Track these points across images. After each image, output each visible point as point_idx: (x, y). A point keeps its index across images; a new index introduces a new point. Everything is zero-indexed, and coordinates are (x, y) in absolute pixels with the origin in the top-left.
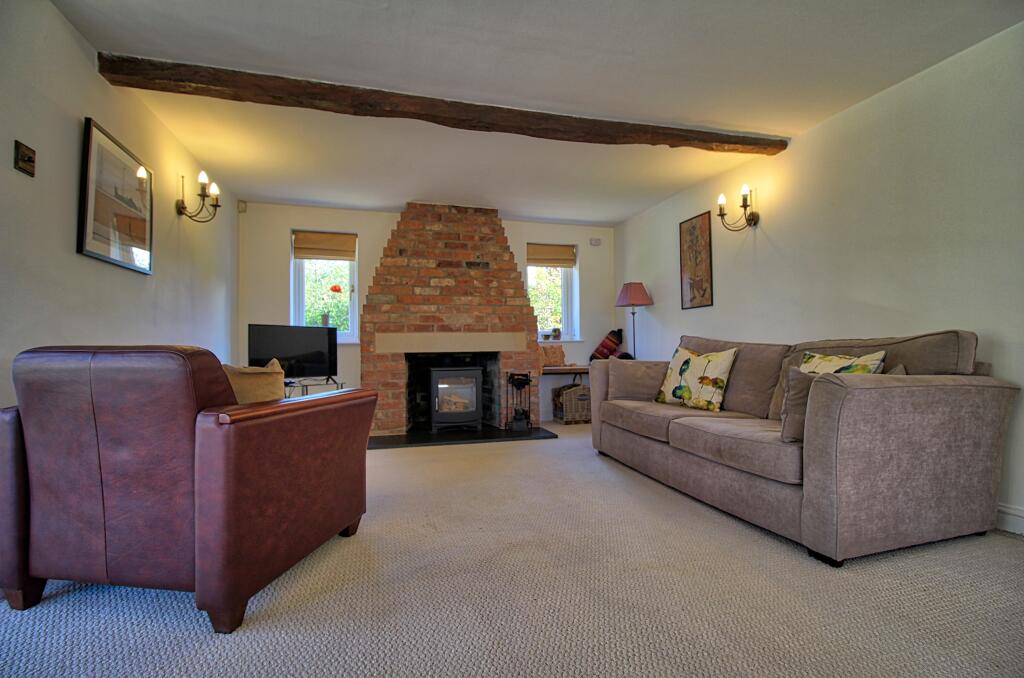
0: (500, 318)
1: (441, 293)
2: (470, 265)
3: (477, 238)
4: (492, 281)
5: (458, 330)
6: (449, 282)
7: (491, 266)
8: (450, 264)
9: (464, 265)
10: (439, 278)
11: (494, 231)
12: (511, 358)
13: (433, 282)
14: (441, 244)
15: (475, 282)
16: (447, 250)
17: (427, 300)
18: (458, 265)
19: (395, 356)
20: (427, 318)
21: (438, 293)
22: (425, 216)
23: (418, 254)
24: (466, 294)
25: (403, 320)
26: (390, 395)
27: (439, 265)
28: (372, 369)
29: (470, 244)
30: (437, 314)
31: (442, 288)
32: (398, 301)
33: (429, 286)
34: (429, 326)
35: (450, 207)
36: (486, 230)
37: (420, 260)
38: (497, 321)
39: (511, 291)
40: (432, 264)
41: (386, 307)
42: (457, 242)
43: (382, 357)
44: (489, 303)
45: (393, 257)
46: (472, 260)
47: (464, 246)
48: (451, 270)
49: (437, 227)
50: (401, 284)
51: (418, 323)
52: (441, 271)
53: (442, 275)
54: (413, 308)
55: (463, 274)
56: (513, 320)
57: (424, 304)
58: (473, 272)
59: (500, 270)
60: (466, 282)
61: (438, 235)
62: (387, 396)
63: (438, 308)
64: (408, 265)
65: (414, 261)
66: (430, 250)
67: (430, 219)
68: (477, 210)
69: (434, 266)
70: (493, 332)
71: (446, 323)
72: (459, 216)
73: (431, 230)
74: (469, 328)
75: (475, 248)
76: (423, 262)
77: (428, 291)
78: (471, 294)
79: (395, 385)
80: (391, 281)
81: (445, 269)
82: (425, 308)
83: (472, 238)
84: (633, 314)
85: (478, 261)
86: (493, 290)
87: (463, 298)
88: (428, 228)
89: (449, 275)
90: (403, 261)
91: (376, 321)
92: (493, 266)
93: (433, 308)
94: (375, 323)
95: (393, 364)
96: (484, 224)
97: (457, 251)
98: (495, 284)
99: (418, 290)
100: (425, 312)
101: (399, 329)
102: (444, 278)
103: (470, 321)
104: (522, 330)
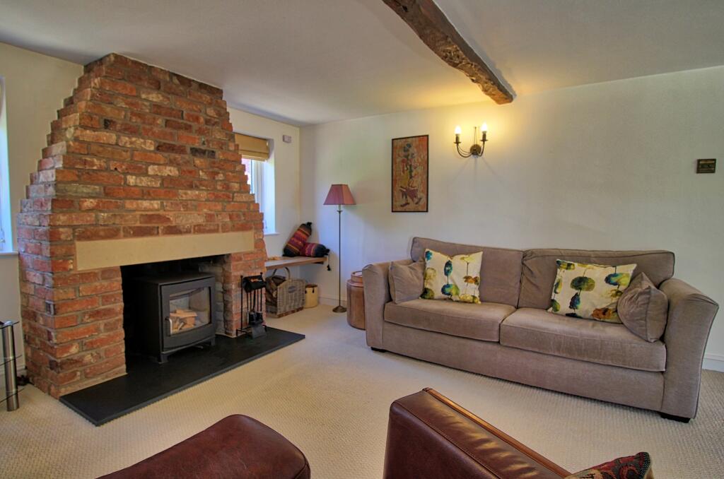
0: (231, 217)
1: (162, 184)
2: (195, 151)
3: (202, 120)
4: (218, 173)
5: (188, 232)
6: (170, 171)
7: (217, 154)
8: (171, 148)
9: (188, 151)
10: (158, 164)
11: (219, 114)
12: (241, 259)
13: (152, 170)
14: (160, 121)
15: (201, 173)
16: (169, 130)
17: (146, 194)
18: (181, 150)
19: (106, 273)
20: (150, 218)
21: (158, 185)
22: (140, 79)
23: (131, 131)
24: (191, 187)
25: (117, 221)
26: (102, 327)
27: (158, 148)
28: (71, 296)
29: (195, 126)
30: (161, 212)
31: (163, 179)
32: (107, 194)
33: (146, 174)
34: (153, 228)
35: (172, 75)
36: (211, 112)
37: (134, 139)
38: (227, 220)
39: (236, 186)
40: (150, 146)
41: (89, 203)
42: (181, 121)
43: (88, 276)
44: (217, 198)
45: (94, 129)
46: (196, 145)
47: (188, 128)
48: (173, 155)
49: (155, 97)
50: (107, 169)
51: (138, 224)
52: (161, 157)
53: (162, 162)
54: (129, 205)
55: (187, 162)
56: (243, 218)
57: (142, 199)
58: (198, 161)
59: (226, 161)
60: (190, 172)
61: (157, 108)
62: (98, 330)
63: (162, 203)
64: (117, 144)
65: (125, 139)
66: (147, 127)
67: (146, 84)
68: (202, 86)
69: (152, 148)
70: (224, 232)
71: (174, 224)
72: (181, 88)
73: (146, 100)
74: (199, 229)
75: (200, 131)
76: (139, 141)
77: (144, 182)
78: (197, 188)
79: (108, 312)
80: (92, 164)
81: (166, 154)
82: (146, 204)
83: (197, 119)
84: (340, 212)
85: (203, 148)
86: (219, 183)
87: (189, 192)
88: (144, 96)
89: (171, 163)
90: (109, 137)
91: (75, 223)
92: (220, 155)
93: (156, 204)
94: (74, 228)
95: (105, 283)
96: (210, 104)
97: (181, 132)
98: (221, 177)
99: (132, 180)
100: (145, 210)
101: (112, 234)
102: (165, 165)
103: (201, 220)
104: (250, 229)
